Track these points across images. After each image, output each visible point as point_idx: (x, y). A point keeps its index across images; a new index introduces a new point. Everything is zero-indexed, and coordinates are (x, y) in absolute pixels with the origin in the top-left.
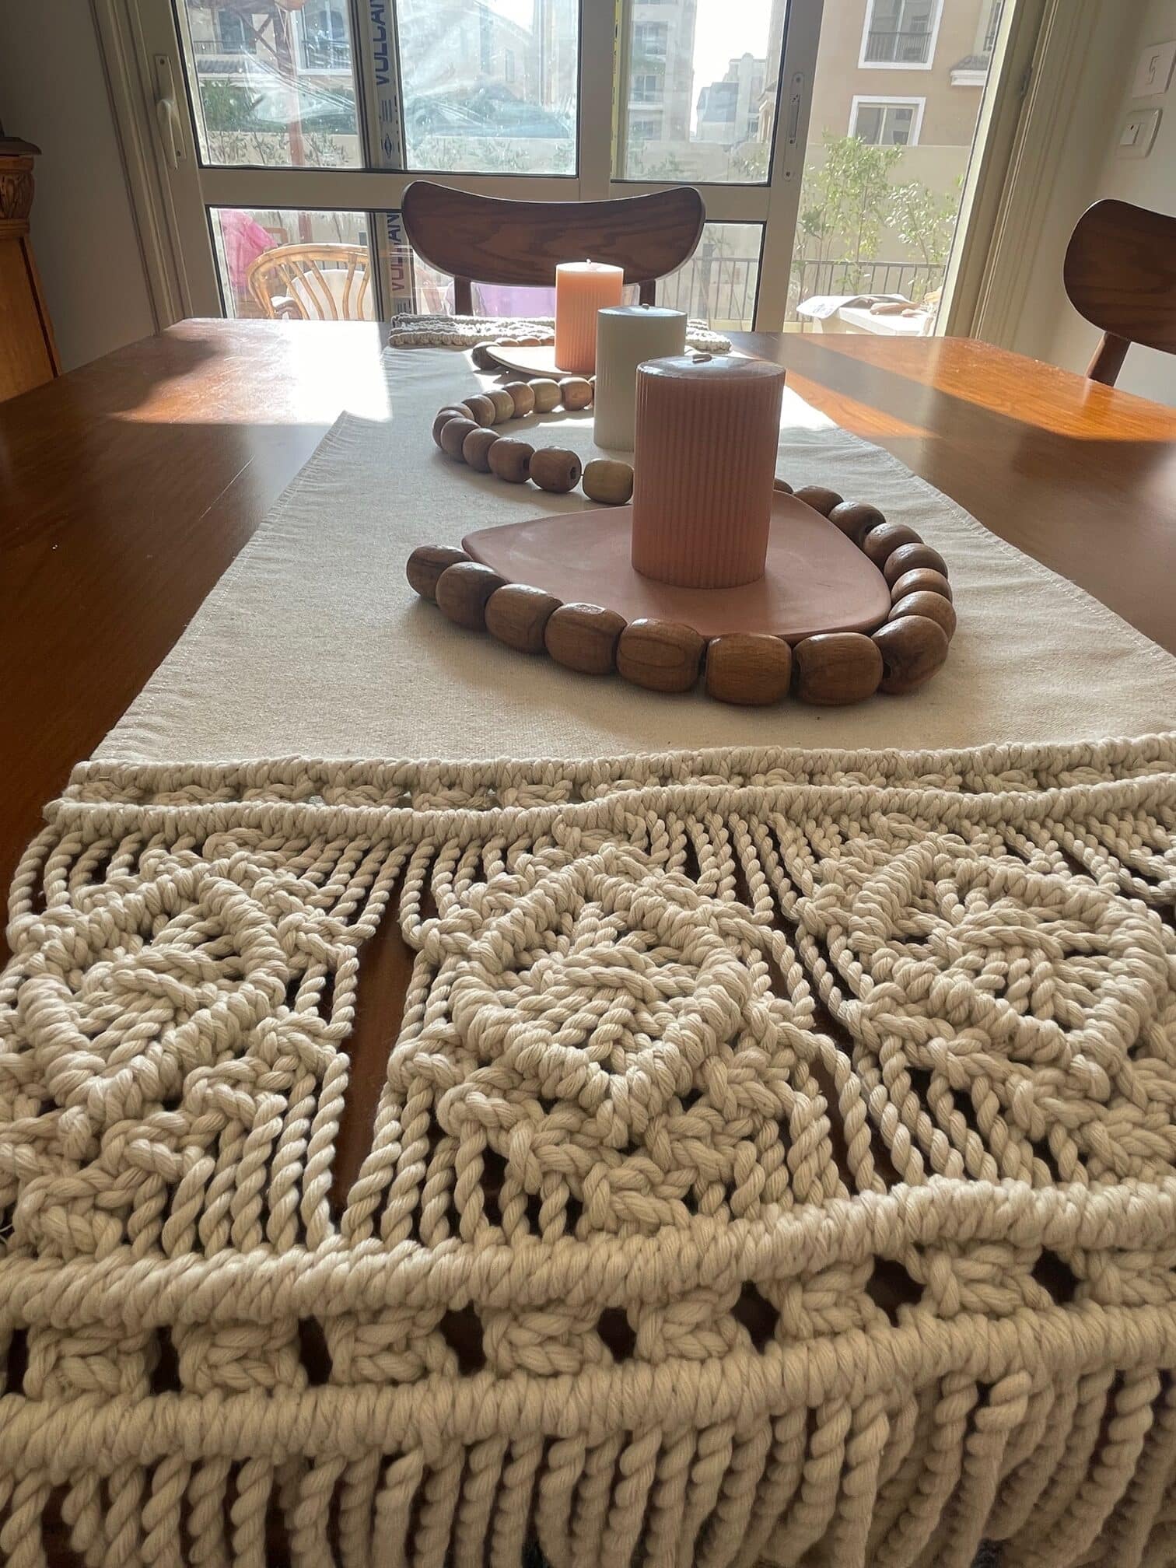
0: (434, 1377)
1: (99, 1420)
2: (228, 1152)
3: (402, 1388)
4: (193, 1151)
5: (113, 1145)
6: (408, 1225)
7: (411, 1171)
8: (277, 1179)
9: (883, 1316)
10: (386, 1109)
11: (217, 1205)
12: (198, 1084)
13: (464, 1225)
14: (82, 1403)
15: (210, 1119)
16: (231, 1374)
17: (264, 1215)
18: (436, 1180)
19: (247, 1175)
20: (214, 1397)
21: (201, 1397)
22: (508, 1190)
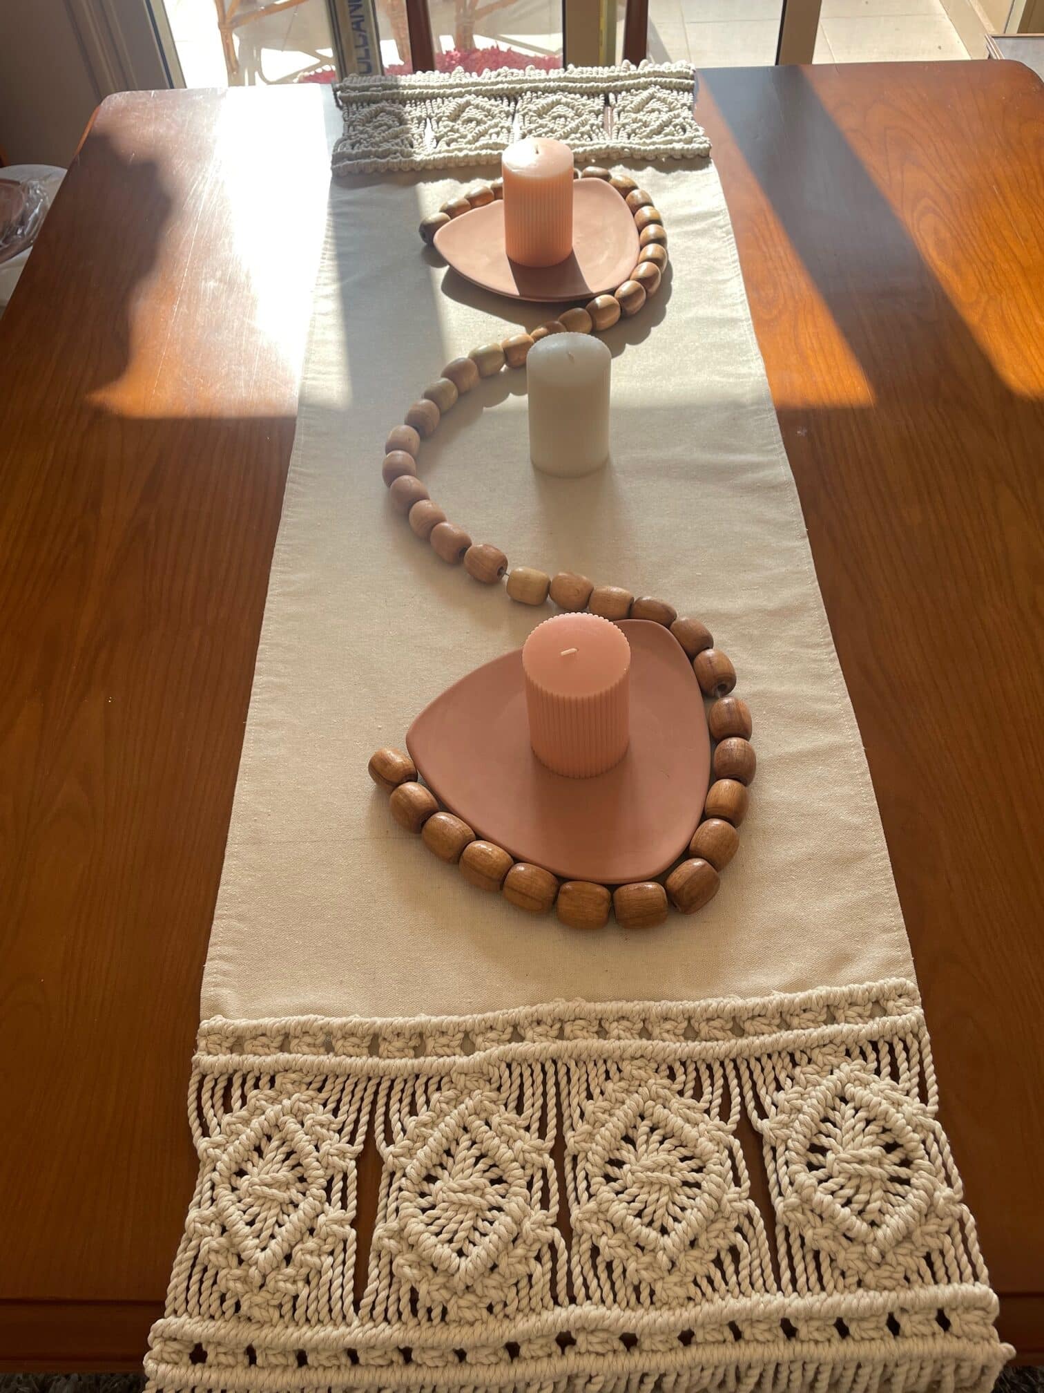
0: (395, 1365)
1: (285, 1379)
2: (313, 1283)
3: (385, 1368)
4: (300, 1284)
5: (270, 1284)
6: (383, 1316)
7: (383, 1295)
8: (333, 1298)
9: (559, 1351)
10: (373, 1262)
11: (312, 1307)
12: (298, 1255)
13: (404, 1317)
14: (279, 1371)
15: (304, 1271)
16: (326, 1363)
17: (330, 1310)
18: (393, 1298)
19: (323, 1296)
20: (320, 1370)
21: (316, 1369)
22: (419, 1305)
